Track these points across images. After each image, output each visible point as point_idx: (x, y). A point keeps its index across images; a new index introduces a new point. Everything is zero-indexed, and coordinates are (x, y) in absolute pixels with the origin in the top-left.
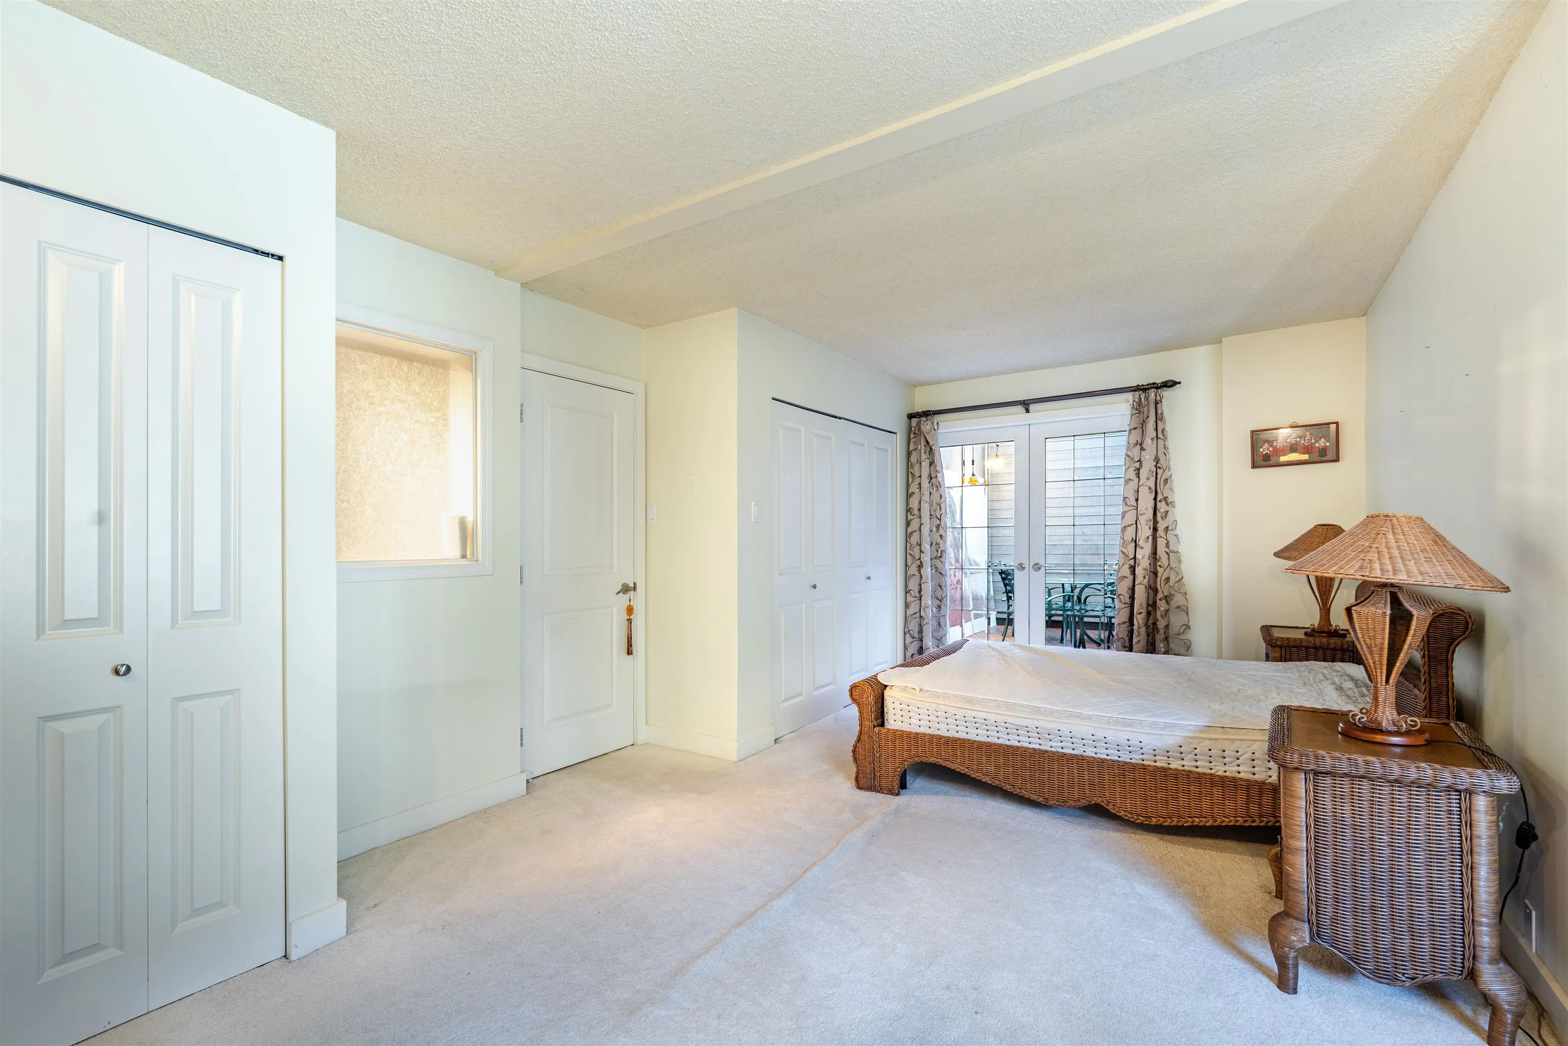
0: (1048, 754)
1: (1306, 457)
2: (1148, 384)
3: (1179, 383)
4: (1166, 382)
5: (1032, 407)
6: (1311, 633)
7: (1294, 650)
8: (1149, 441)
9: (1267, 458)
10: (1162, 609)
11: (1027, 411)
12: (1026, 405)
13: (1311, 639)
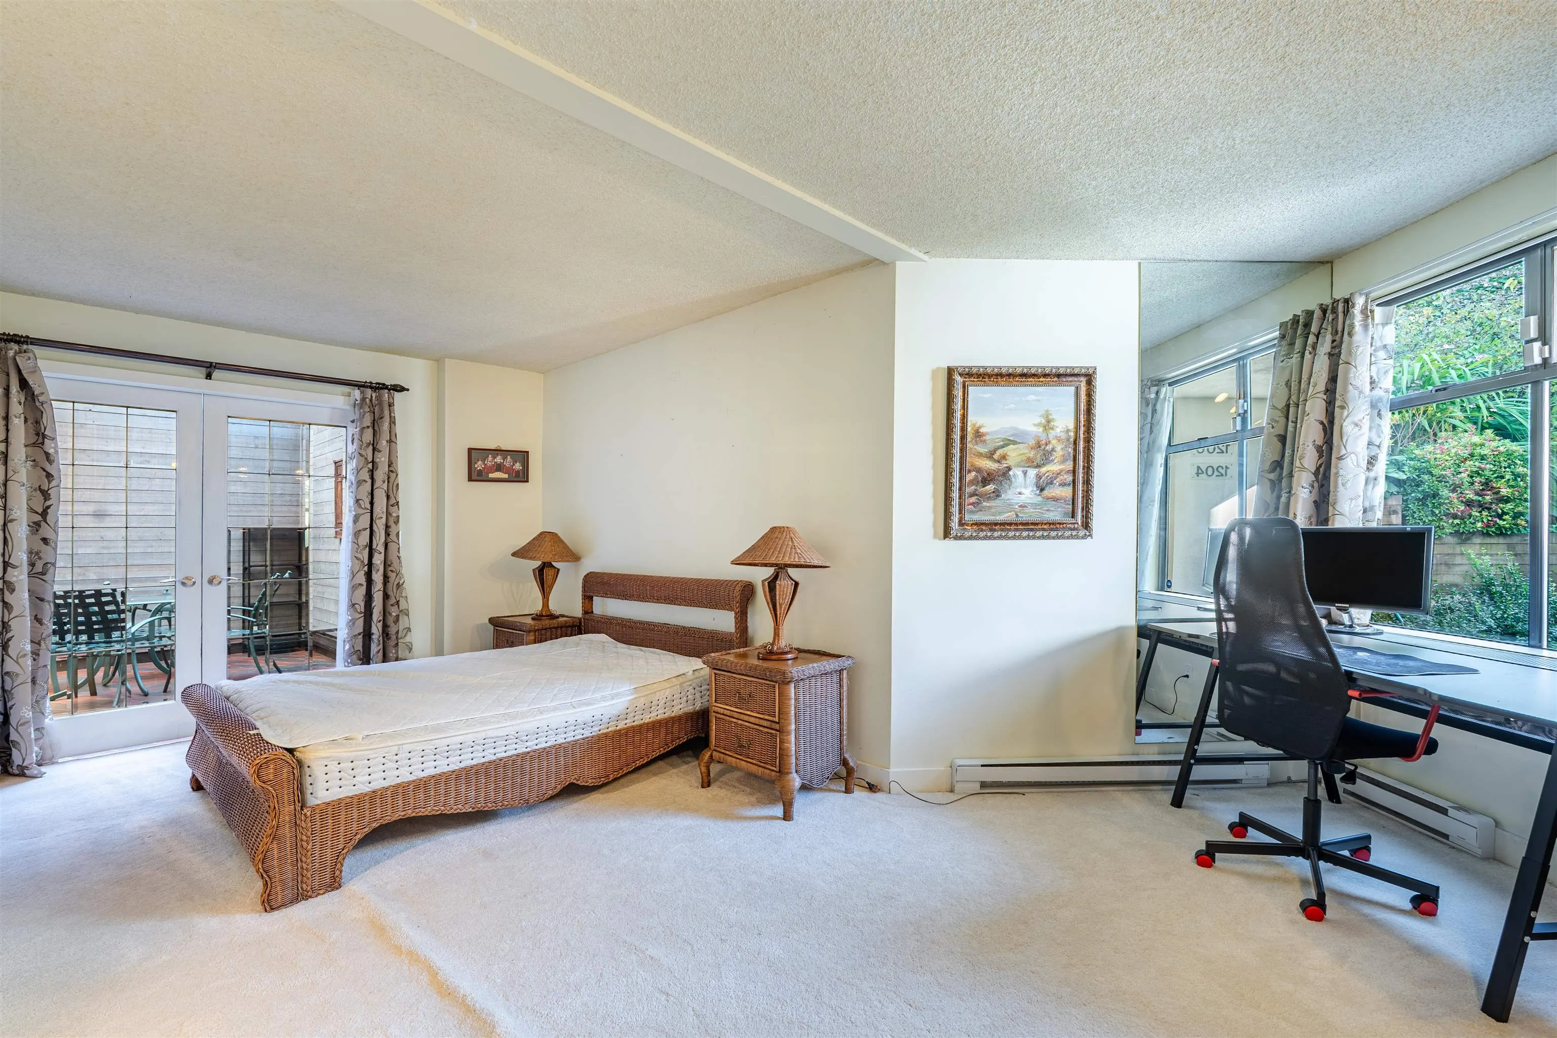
0: (530, 755)
1: (506, 476)
2: (377, 383)
3: (408, 390)
4: (395, 385)
5: (216, 374)
6: (537, 617)
7: (543, 632)
8: (384, 443)
9: (480, 473)
10: (394, 614)
11: (209, 376)
12: (209, 369)
13: (539, 622)
